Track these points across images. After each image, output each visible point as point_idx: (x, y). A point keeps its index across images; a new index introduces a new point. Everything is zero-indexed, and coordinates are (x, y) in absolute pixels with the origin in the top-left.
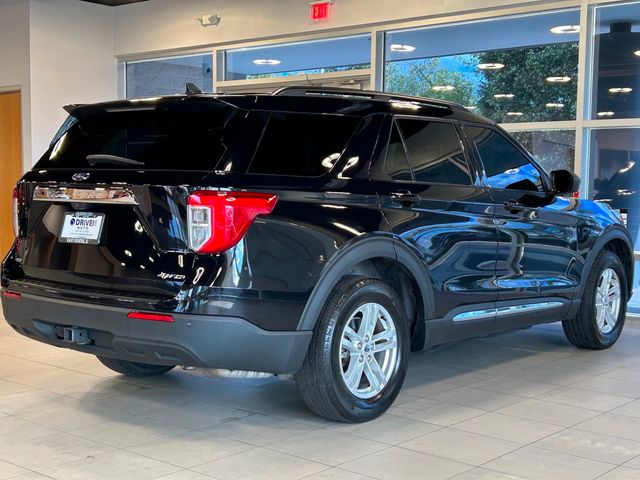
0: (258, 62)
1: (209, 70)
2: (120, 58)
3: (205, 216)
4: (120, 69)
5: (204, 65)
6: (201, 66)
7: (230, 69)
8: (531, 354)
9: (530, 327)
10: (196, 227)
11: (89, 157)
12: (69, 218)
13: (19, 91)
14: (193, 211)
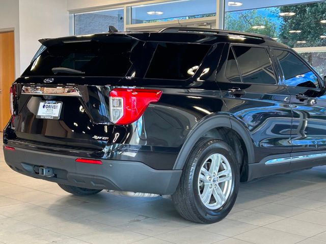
0: (150, 13)
1: (121, 18)
2: (71, 12)
3: (120, 103)
4: (70, 18)
5: (118, 15)
6: (117, 16)
7: (134, 17)
8: (312, 184)
9: (311, 168)
10: (115, 110)
11: (53, 69)
12: (42, 104)
13: (13, 31)
14: (113, 100)
